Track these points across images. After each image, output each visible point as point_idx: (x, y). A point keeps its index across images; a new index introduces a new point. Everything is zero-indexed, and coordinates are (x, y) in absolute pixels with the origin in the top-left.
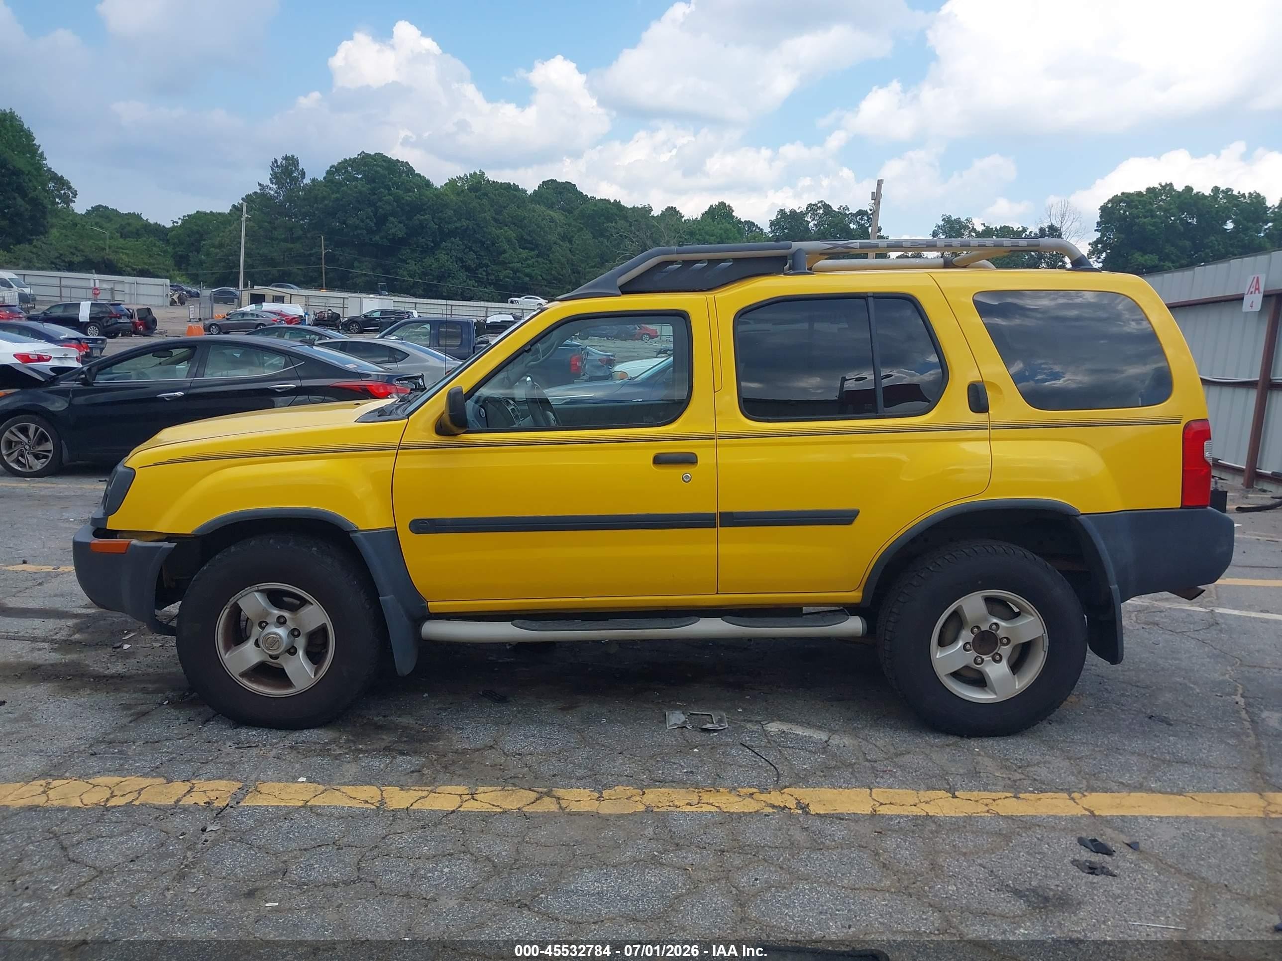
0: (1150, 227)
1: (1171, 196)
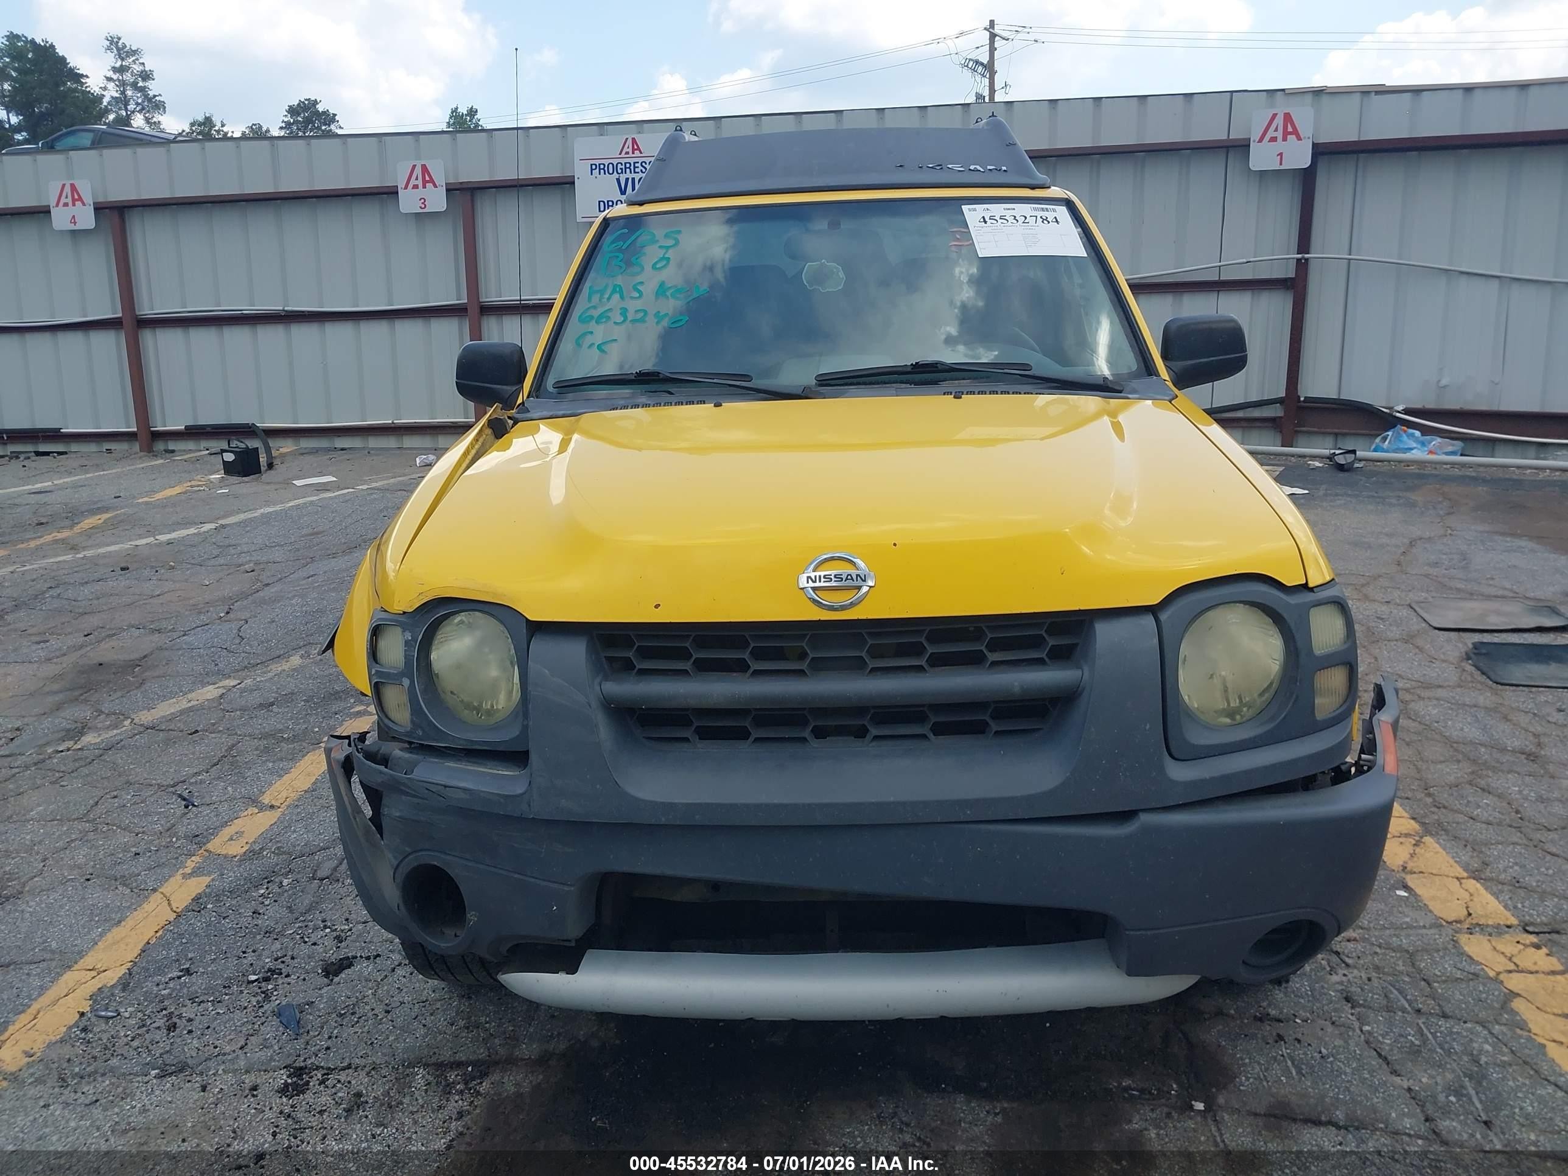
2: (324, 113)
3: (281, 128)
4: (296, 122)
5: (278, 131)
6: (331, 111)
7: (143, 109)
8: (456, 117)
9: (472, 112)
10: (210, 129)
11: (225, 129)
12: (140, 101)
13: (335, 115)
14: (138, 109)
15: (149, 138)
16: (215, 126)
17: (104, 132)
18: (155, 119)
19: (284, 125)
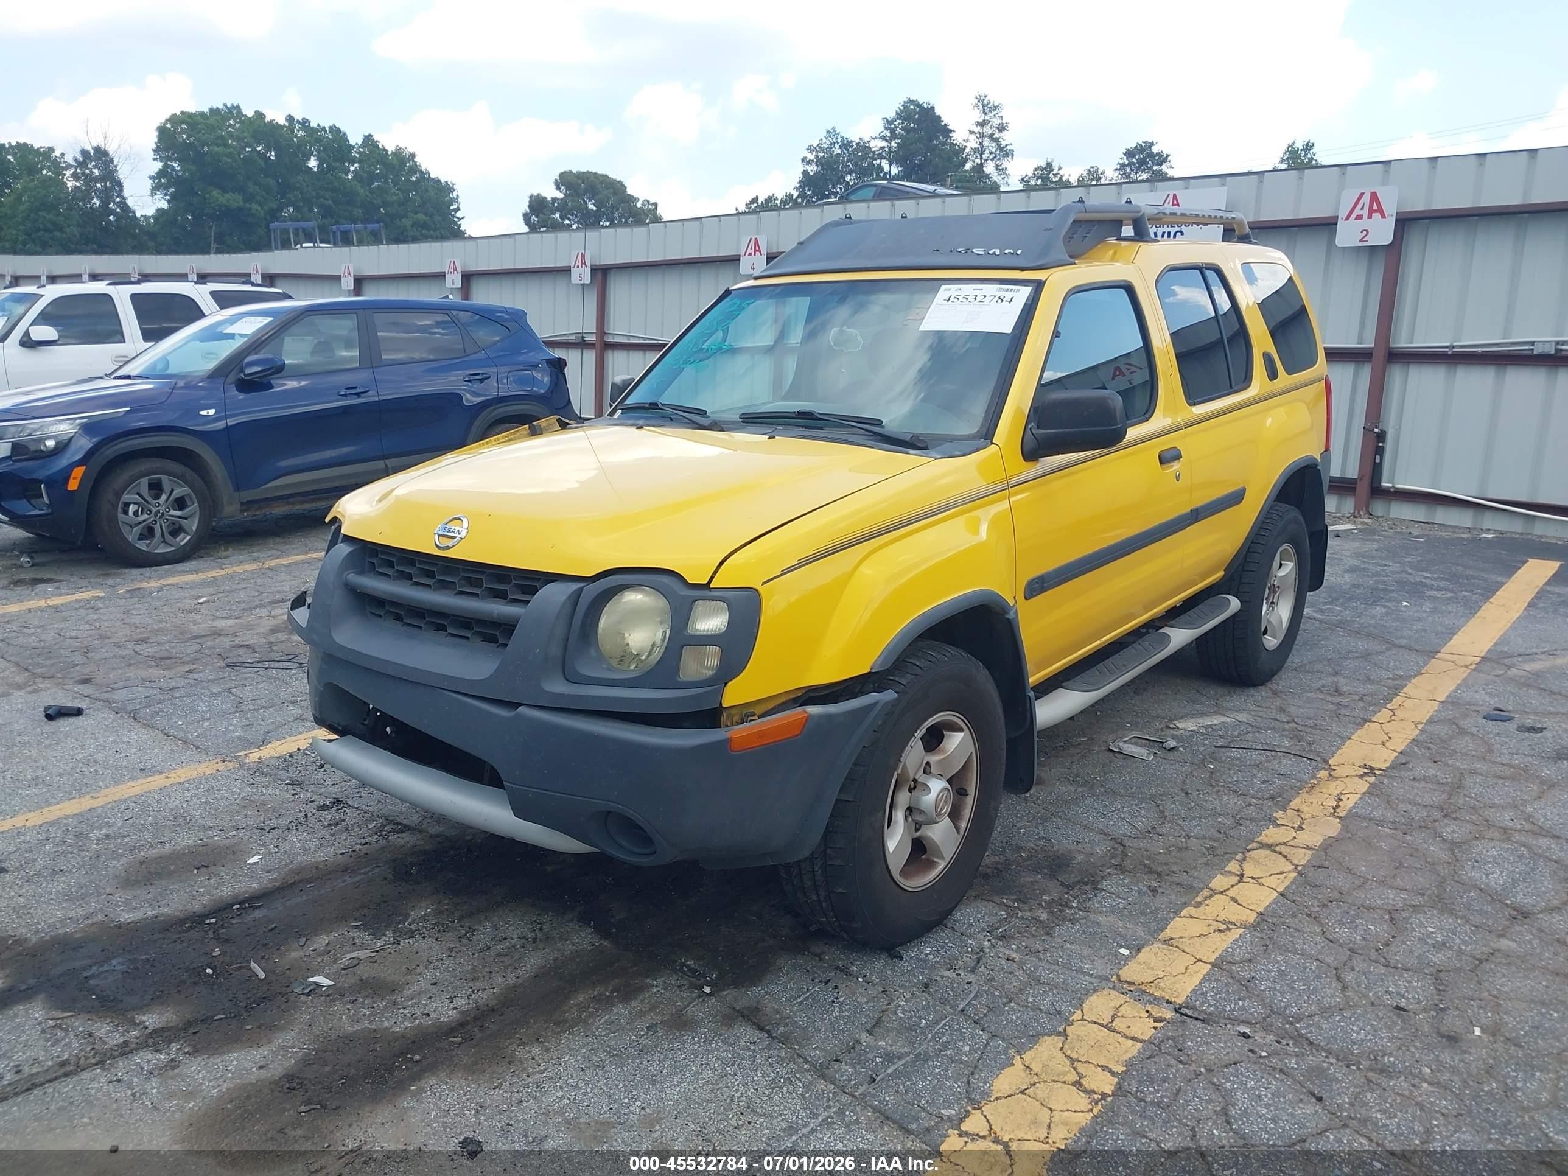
0: (225, 159)
1: (241, 122)
2: (1158, 154)
3: (1116, 170)
4: (1130, 164)
5: (1113, 172)
6: (1165, 153)
7: (995, 157)
8: (1290, 152)
9: (1308, 147)
10: (1049, 174)
11: (1061, 172)
12: (994, 150)
13: (1168, 156)
14: (991, 157)
15: (914, 191)
16: (1053, 170)
17: (884, 187)
18: (1003, 166)
19: (1118, 167)
